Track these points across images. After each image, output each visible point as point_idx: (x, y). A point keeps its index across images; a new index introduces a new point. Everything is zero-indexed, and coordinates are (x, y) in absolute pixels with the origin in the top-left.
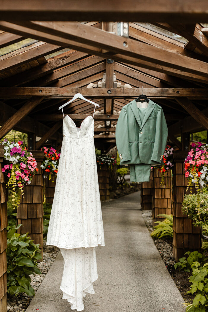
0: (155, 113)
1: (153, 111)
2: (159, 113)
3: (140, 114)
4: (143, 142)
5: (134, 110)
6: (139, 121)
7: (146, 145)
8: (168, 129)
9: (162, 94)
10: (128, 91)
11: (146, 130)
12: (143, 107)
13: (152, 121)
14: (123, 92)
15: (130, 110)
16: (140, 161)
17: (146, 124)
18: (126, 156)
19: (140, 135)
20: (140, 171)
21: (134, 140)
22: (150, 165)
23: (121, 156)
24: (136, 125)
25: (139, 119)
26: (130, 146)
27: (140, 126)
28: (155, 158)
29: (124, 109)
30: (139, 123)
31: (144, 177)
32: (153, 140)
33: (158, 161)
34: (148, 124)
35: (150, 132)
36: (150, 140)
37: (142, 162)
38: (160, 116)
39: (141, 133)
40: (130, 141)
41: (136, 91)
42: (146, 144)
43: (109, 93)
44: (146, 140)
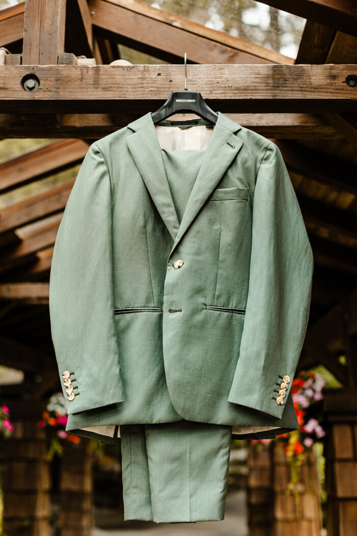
0: (246, 171)
1: (234, 161)
2: (266, 172)
3: (173, 176)
4: (186, 307)
5: (140, 157)
6: (169, 206)
7: (203, 325)
8: (310, 250)
9: (276, 87)
10: (119, 79)
11: (199, 248)
12: (187, 148)
13: (230, 207)
14: (96, 83)
15: (123, 160)
16: (172, 409)
17: (204, 219)
18: (94, 383)
19: (172, 275)
20: (175, 465)
21: (139, 303)
22: (227, 427)
23: (68, 384)
24: (154, 229)
25: (169, 200)
26: (119, 333)
27: (172, 230)
28: (249, 391)
29: (97, 153)
30: (168, 217)
31: (191, 496)
32: (239, 303)
33: (264, 410)
34: (212, 222)
35: (220, 259)
36: (223, 300)
37: (182, 415)
38: (272, 182)
39: (178, 263)
40: (120, 307)
41: (154, 76)
42: (199, 317)
43: (31, 89)
44: (201, 300)
